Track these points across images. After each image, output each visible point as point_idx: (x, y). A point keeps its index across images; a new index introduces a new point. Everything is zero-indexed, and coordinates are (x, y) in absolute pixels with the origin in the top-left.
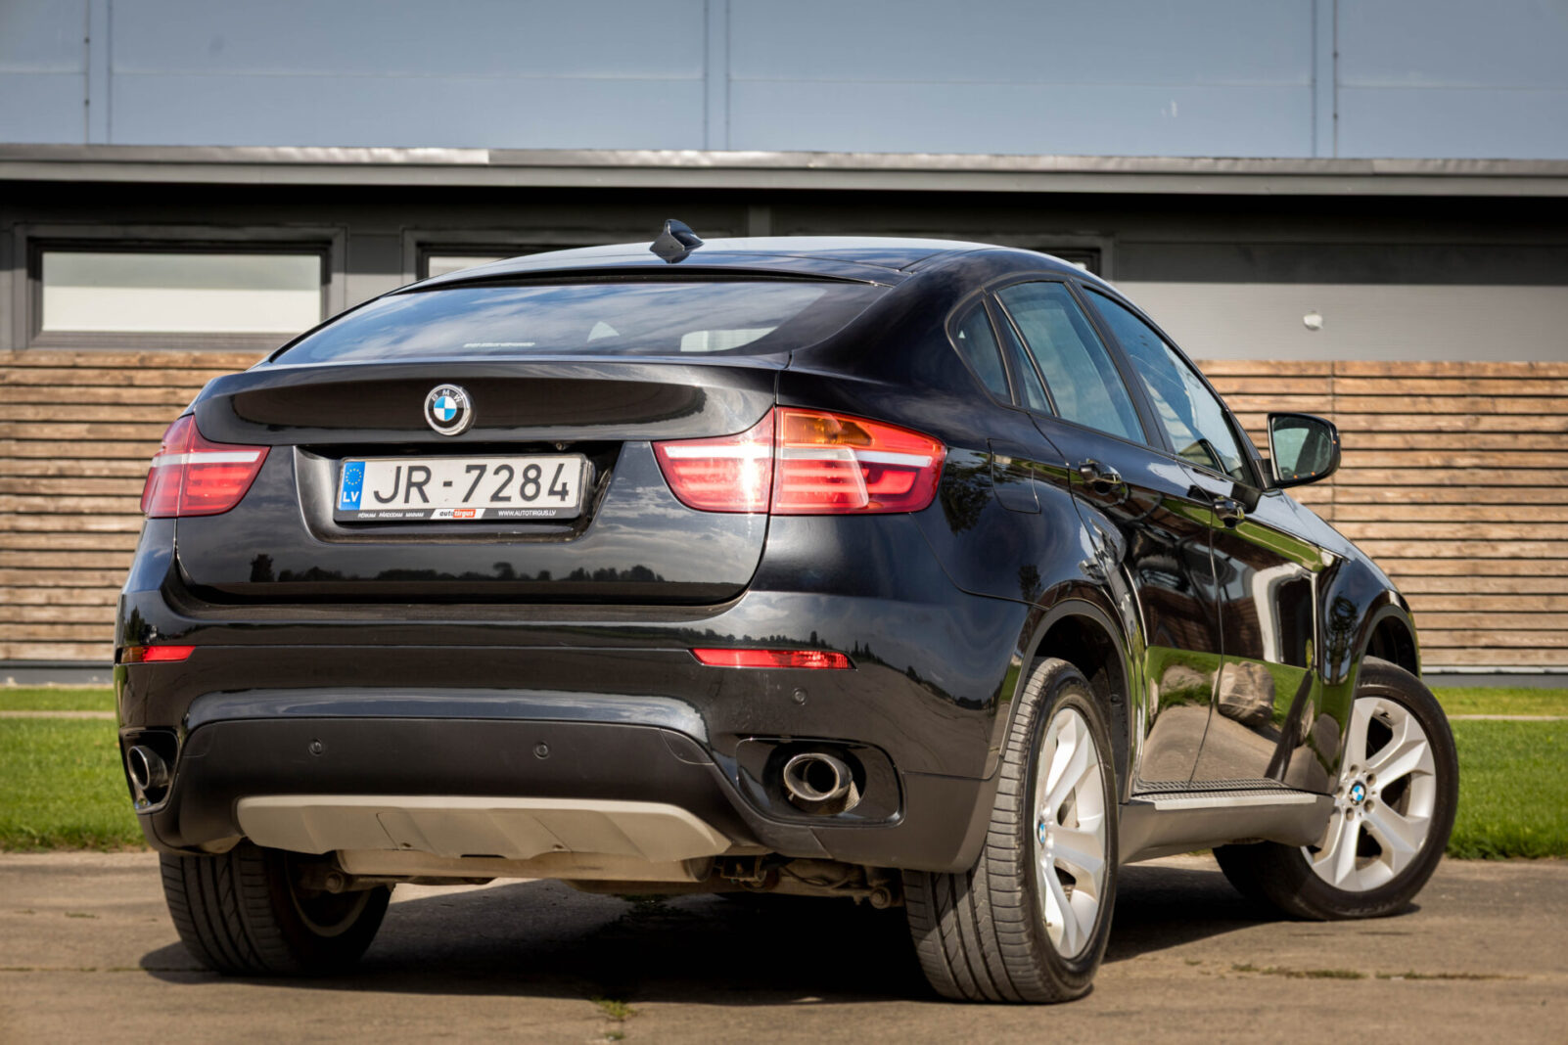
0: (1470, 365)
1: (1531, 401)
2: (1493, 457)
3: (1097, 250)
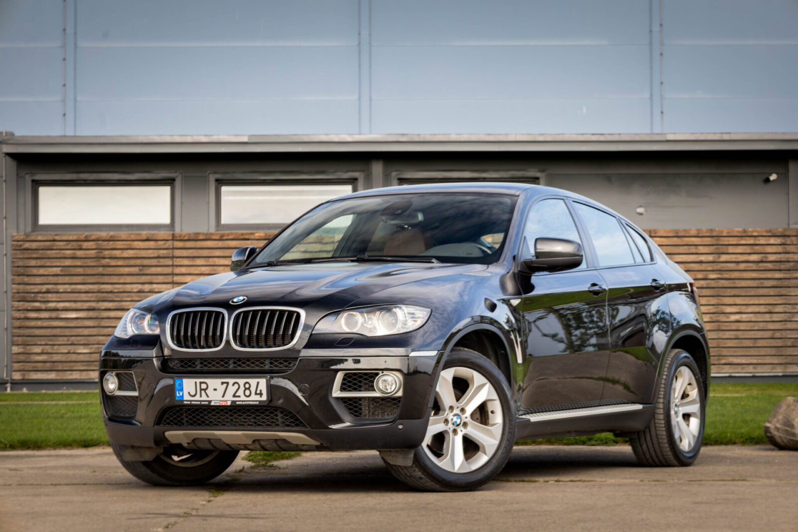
2: (727, 274)
3: (538, 178)
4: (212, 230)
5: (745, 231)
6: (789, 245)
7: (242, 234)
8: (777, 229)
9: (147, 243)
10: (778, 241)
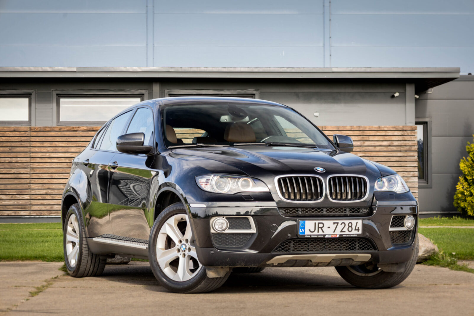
0: (362, 127)
1: (379, 137)
2: (369, 153)
3: (254, 95)
4: (55, 125)
5: (379, 127)
6: (406, 136)
7: (73, 128)
8: (399, 126)
9: (14, 133)
10: (400, 133)
